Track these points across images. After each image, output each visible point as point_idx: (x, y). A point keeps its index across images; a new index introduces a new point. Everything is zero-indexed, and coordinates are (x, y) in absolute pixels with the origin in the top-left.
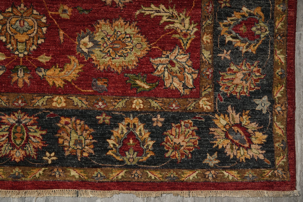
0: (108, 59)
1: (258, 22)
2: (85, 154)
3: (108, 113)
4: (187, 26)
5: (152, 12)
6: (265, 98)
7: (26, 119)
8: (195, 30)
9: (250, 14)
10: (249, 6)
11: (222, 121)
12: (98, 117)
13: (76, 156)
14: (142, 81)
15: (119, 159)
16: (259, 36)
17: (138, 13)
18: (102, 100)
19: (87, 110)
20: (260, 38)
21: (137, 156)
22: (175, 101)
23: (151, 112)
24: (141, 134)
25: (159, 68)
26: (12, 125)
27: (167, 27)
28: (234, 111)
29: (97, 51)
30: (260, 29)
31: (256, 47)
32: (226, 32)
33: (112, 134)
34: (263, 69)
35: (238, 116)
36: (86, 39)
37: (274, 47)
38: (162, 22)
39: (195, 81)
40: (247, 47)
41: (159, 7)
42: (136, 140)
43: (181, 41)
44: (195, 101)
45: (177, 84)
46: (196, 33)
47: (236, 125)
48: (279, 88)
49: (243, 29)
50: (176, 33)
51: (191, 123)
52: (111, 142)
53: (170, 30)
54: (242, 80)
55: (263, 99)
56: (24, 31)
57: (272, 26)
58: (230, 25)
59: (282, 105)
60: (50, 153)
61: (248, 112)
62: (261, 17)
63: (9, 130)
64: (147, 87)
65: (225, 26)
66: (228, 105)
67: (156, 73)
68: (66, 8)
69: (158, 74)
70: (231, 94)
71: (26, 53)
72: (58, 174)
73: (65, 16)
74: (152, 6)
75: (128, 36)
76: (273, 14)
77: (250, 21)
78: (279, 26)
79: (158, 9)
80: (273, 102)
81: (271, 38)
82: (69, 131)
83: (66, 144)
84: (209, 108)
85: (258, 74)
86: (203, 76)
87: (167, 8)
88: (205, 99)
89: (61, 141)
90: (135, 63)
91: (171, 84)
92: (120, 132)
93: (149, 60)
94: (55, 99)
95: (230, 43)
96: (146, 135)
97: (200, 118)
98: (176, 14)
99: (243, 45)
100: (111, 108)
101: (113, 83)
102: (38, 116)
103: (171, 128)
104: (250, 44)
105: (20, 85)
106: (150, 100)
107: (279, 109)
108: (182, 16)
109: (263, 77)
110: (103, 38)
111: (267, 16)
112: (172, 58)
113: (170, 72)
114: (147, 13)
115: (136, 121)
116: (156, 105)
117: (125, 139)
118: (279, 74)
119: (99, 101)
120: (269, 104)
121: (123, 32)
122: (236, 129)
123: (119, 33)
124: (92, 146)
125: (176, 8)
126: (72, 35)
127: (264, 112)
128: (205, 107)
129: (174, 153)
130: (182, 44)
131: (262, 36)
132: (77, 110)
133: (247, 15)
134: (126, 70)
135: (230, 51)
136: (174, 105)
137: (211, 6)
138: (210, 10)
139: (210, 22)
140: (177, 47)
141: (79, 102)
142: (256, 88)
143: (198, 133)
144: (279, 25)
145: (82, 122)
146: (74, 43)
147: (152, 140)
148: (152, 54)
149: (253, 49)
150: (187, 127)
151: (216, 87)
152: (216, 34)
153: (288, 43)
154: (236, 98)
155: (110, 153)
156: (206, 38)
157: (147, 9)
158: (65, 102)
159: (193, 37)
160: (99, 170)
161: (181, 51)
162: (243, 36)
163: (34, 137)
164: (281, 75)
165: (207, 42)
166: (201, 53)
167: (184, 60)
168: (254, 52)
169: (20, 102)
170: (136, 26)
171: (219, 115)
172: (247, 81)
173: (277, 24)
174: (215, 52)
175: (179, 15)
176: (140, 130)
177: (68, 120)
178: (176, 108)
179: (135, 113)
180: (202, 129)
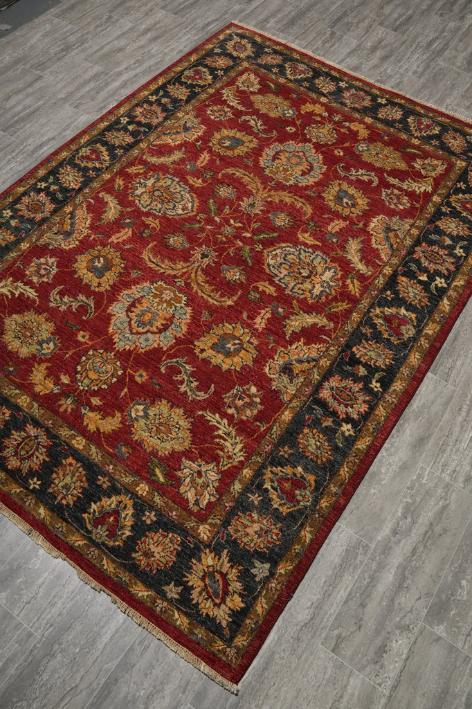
0: (147, 434)
1: (305, 488)
2: (64, 502)
3: (112, 480)
4: (237, 450)
5: (213, 420)
6: (267, 566)
7: (43, 439)
8: (242, 458)
9: (302, 477)
10: (306, 469)
11: (209, 559)
12: (100, 477)
13: (55, 498)
14: (162, 472)
15: (89, 527)
16: (298, 502)
17: (200, 413)
18: (115, 465)
19: (96, 465)
20: (298, 504)
21: (106, 536)
22: (178, 509)
23: (149, 505)
24: (125, 518)
25: (185, 471)
26: (29, 437)
27: (218, 440)
28: (228, 558)
29: (142, 422)
30: (304, 497)
31: (288, 510)
32: (270, 478)
33: (100, 500)
34: (283, 535)
35: (229, 565)
36: (141, 407)
37: (307, 522)
38: (216, 433)
39: (209, 503)
40: (280, 505)
41: (222, 420)
42: (116, 520)
43: (222, 461)
44: (197, 522)
45: (191, 496)
46: (240, 462)
47: (221, 573)
48: (288, 564)
49: (287, 486)
50: (222, 450)
51: (178, 541)
52: (94, 506)
53: (218, 444)
54: (256, 532)
55: (265, 565)
56: (98, 372)
57: (316, 501)
58: (277, 474)
59: (279, 583)
60: (38, 480)
61: (241, 568)
62: (310, 486)
63: (24, 439)
64: (162, 480)
65: (272, 472)
66: (225, 548)
67: (179, 474)
68: (144, 374)
69: (180, 475)
70: (236, 539)
71: (86, 388)
72: (30, 502)
73: (138, 379)
74: (217, 415)
75: (178, 426)
76: (324, 490)
77: (299, 483)
78: (323, 505)
79: (220, 420)
80: (272, 574)
81: (308, 511)
82: (67, 472)
83: (56, 481)
84: (206, 538)
85: (275, 537)
86: (220, 505)
87: (229, 425)
88: (207, 527)
89: (54, 476)
90: (166, 452)
91: (186, 492)
92: (108, 503)
93: (181, 458)
94: (77, 439)
95: (267, 490)
96: (129, 522)
97: (190, 542)
98: (234, 435)
99: (277, 499)
100: (117, 477)
101: (136, 457)
102: (54, 443)
103: (156, 533)
104: (285, 504)
105: (62, 410)
106: (156, 494)
107: (273, 585)
108: (238, 440)
109: (278, 543)
110: (155, 415)
111: (317, 489)
112: (203, 469)
113: (193, 481)
114: (209, 418)
115: (130, 503)
116: (158, 501)
117: (108, 513)
118: (297, 551)
119: (111, 463)
120: (267, 574)
121: (176, 421)
122: (218, 577)
123: (172, 419)
124: (75, 499)
125: (237, 430)
126: (132, 397)
127: (257, 579)
128: (202, 534)
129: (141, 558)
130: (221, 464)
131: (302, 504)
132: (88, 460)
133: (299, 476)
134: (154, 453)
135: (261, 498)
136: (174, 513)
137: (270, 447)
138: (267, 450)
139: (260, 461)
140: (215, 463)
141: (95, 453)
142: (265, 549)
143: (178, 554)
144: (324, 503)
145: (84, 473)
146: (129, 404)
147: (130, 531)
148: (188, 454)
149: (284, 510)
150: (171, 541)
151: (226, 523)
152: (259, 473)
153: (322, 527)
154: (238, 546)
155: (85, 516)
156: (247, 473)
157: (210, 415)
158: (84, 446)
159: (235, 463)
160: (64, 524)
161: (215, 468)
162: (282, 492)
163: (37, 457)
164: (298, 553)
165: (245, 476)
166: (232, 482)
167: (213, 478)
168: (284, 514)
169: (50, 422)
170: (191, 422)
171: (211, 552)
172: (259, 536)
173: (322, 501)
174: (247, 490)
175: (235, 437)
176: (127, 515)
177: (74, 462)
178: (174, 517)
179: (134, 495)
180: (185, 554)
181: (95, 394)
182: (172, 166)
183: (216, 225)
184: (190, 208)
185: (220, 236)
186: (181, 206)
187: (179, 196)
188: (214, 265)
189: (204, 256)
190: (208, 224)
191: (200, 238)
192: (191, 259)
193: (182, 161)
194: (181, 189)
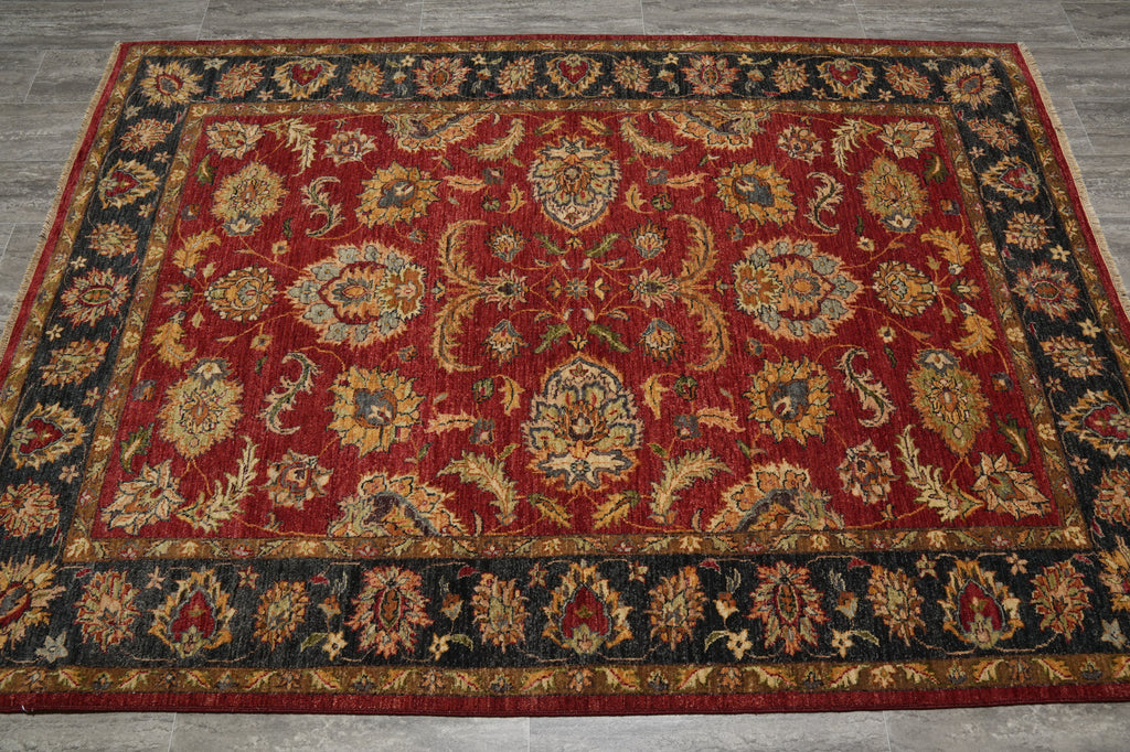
0: (182, 400)
1: (204, 637)
2: (45, 375)
3: (99, 404)
4: (216, 515)
5: (246, 461)
6: (64, 653)
7: (116, 303)
8: (207, 529)
9: (220, 623)
10: (235, 621)
11: (41, 576)
12: (96, 389)
13: (47, 363)
14: (139, 448)
15: (26, 419)
16: (179, 639)
17: (247, 439)
18: (120, 394)
19: (111, 374)
20: (175, 642)
21: (23, 444)
22: (94, 498)
23: (85, 464)
24: (55, 449)
25: (154, 474)
26: (112, 288)
27: (218, 483)
28: (53, 597)
29: (197, 384)
30: (190, 642)
31: (158, 634)
32: (196, 581)
33: (66, 409)
34: (118, 649)
35: (44, 604)
36: (216, 370)
37: (153, 669)
38: (228, 476)
39: (122, 529)
40: (162, 618)
41: (253, 471)
42: (47, 442)
43: (192, 506)
44: (87, 531)
45: (121, 501)
46: (201, 530)
47: (29, 601)
48: (76, 679)
49: (197, 611)
50: (207, 498)
51: (52, 524)
52: (55, 408)
53: (213, 488)
54: (106, 610)
55: (64, 649)
56: (240, 295)
57: (191, 664)
58: (207, 587)
59: (41, 682)
60: (61, 333)
61: (47, 621)
62: (212, 642)
63: (107, 286)
64: (127, 456)
65: (207, 579)
66: (66, 586)
67: (146, 468)
68: (268, 343)
69: (145, 471)
70: (85, 590)
71: (209, 299)
72: (29, 343)
73: (255, 342)
74: (257, 460)
75: (213, 426)
76: (215, 664)
77: (207, 624)
78: (190, 678)
79: (250, 468)
80: (53, 667)
81: (170, 661)
82: (86, 354)
83: (69, 350)
84: (70, 554)
85: (110, 639)
86: (125, 543)
87: (249, 484)
88: (87, 546)
89: (75, 344)
90: (168, 437)
91: (124, 492)
92: (67, 419)
93: (169, 457)
94: (136, 335)
95: (175, 588)
96: (52, 455)
97: (56, 539)
98: (237, 498)
99: (168, 610)
100: (106, 407)
101: (144, 408)
102: (117, 315)
103: (51, 494)
104: (166, 623)
105: (165, 295)
106: (105, 461)
107: (36, 677)
108: (235, 506)
109: (103, 648)
110: (214, 391)
111: (212, 654)
112: (166, 493)
113: (143, 491)
114: (245, 454)
115: (78, 440)
116: (95, 469)
117: (54, 427)
118: (103, 680)
119: (121, 389)
120: (51, 660)
121: (219, 419)
122: (22, 601)
123: (218, 414)
124: (55, 383)
125: (248, 497)
126: (226, 351)
127: (39, 652)
128: (73, 547)
129: (10, 498)
130: (185, 509)
131: (178, 646)
132: (114, 363)
133: (220, 617)
134: (159, 424)
135: (160, 588)
136: (88, 497)
137: (244, 554)
138: (237, 552)
139: (216, 554)
140: (183, 500)
141: (125, 364)
142: (87, 636)
143: (33, 537)
144: (194, 677)
145: (94, 369)
146: (213, 354)
147: (40, 465)
148: (178, 461)
149: (156, 629)
150: (47, 517)
151: (103, 566)
152: (194, 563)
153: (155, 695)
154: (76, 600)
155: (39, 406)
156: (190, 548)
157: (252, 453)
158: (129, 347)
159: (195, 526)
160: (17, 393)
161: (176, 506)
162: (182, 611)
163: (89, 313)
164: (100, 683)
165: (183, 549)
166: (165, 538)
167: (159, 512)
168: (150, 631)
169: (143, 295)
170: (227, 438)
171: (54, 571)
172: (102, 619)
173: (196, 672)
174: (162, 562)
175: (236, 502)
176: (61, 448)
177: (102, 351)
178: (82, 501)
179: (89, 441)
180: (38, 543)
181: (208, 312)
182: (638, 156)
183: (574, 269)
184: (578, 222)
185: (557, 284)
186: (572, 210)
187: (588, 198)
188: (500, 309)
189: (507, 289)
190: (567, 258)
191: (534, 265)
192: (487, 278)
193: (660, 160)
194: (606, 193)
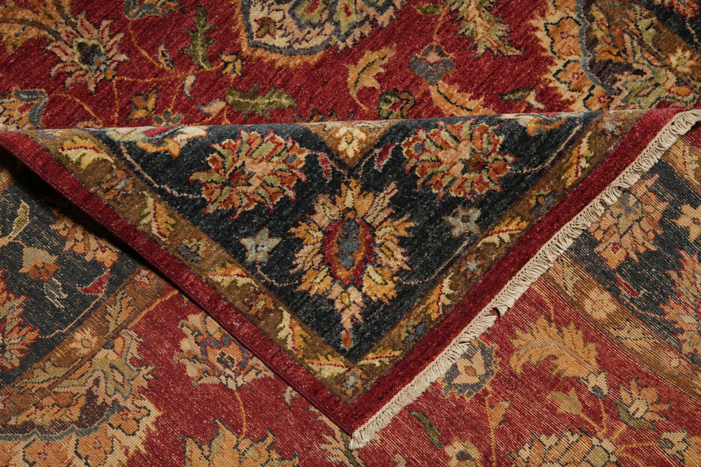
182: (442, 11)
183: (192, 101)
184: (267, 39)
185: (151, 103)
186: (277, 16)
187: (315, 17)
188: (53, 72)
189: (88, 54)
190: (201, 78)
191: (152, 50)
192: (82, 16)
193: (465, 43)
194: (344, 28)
